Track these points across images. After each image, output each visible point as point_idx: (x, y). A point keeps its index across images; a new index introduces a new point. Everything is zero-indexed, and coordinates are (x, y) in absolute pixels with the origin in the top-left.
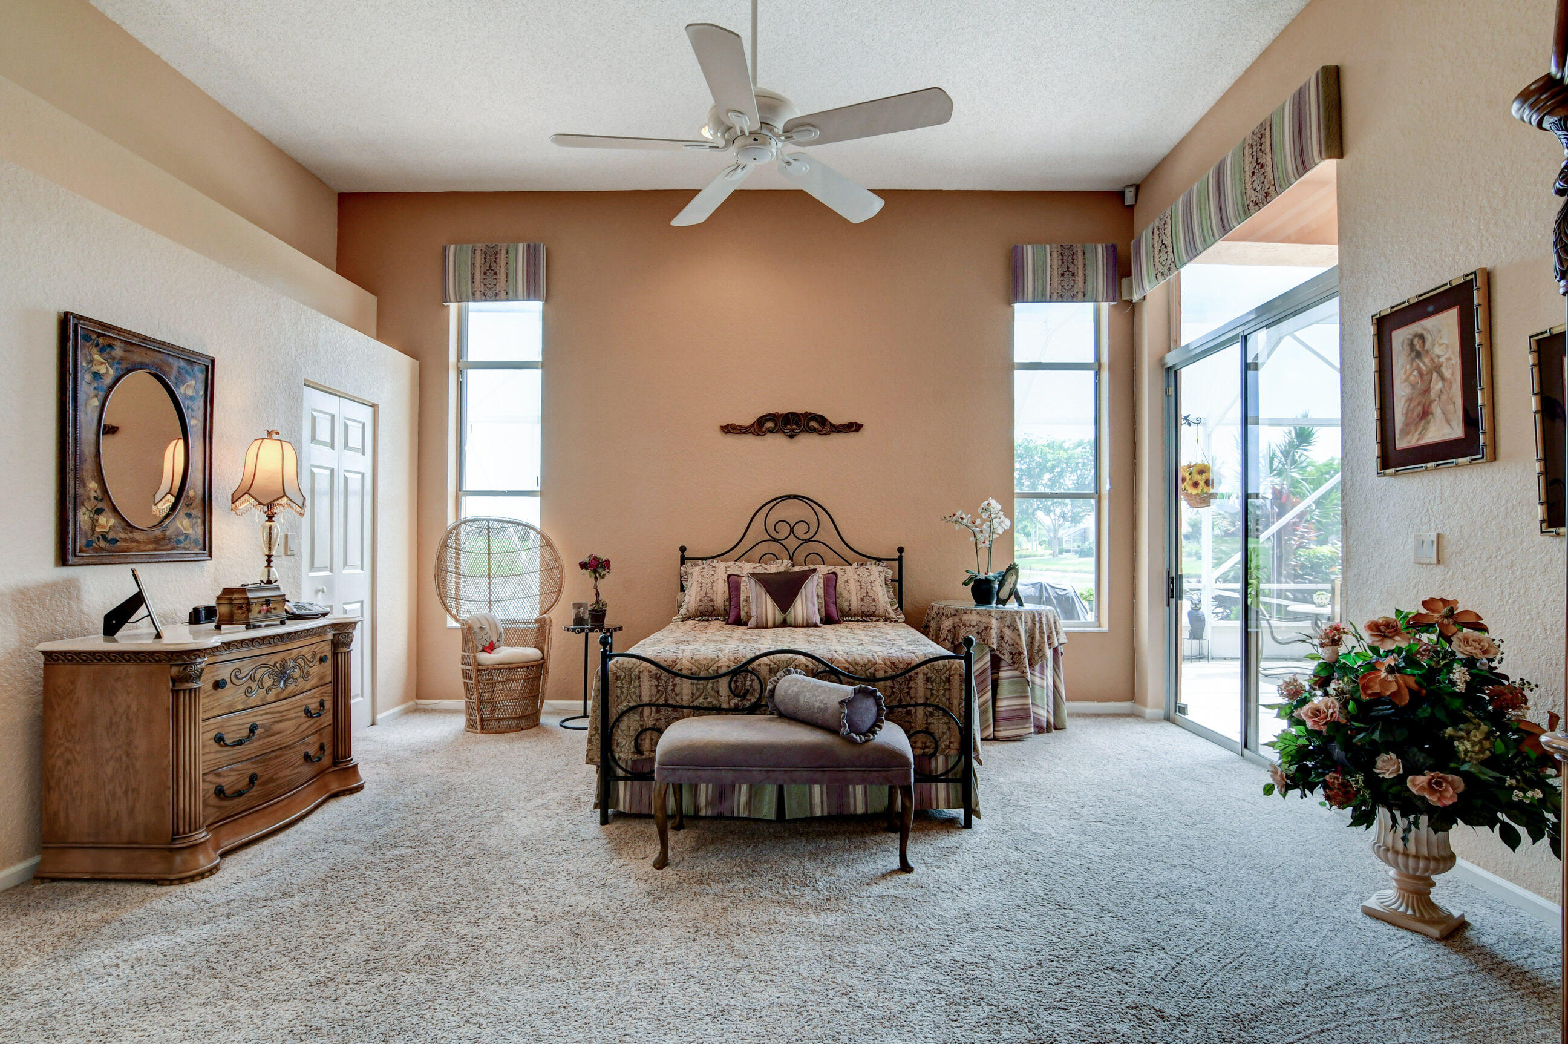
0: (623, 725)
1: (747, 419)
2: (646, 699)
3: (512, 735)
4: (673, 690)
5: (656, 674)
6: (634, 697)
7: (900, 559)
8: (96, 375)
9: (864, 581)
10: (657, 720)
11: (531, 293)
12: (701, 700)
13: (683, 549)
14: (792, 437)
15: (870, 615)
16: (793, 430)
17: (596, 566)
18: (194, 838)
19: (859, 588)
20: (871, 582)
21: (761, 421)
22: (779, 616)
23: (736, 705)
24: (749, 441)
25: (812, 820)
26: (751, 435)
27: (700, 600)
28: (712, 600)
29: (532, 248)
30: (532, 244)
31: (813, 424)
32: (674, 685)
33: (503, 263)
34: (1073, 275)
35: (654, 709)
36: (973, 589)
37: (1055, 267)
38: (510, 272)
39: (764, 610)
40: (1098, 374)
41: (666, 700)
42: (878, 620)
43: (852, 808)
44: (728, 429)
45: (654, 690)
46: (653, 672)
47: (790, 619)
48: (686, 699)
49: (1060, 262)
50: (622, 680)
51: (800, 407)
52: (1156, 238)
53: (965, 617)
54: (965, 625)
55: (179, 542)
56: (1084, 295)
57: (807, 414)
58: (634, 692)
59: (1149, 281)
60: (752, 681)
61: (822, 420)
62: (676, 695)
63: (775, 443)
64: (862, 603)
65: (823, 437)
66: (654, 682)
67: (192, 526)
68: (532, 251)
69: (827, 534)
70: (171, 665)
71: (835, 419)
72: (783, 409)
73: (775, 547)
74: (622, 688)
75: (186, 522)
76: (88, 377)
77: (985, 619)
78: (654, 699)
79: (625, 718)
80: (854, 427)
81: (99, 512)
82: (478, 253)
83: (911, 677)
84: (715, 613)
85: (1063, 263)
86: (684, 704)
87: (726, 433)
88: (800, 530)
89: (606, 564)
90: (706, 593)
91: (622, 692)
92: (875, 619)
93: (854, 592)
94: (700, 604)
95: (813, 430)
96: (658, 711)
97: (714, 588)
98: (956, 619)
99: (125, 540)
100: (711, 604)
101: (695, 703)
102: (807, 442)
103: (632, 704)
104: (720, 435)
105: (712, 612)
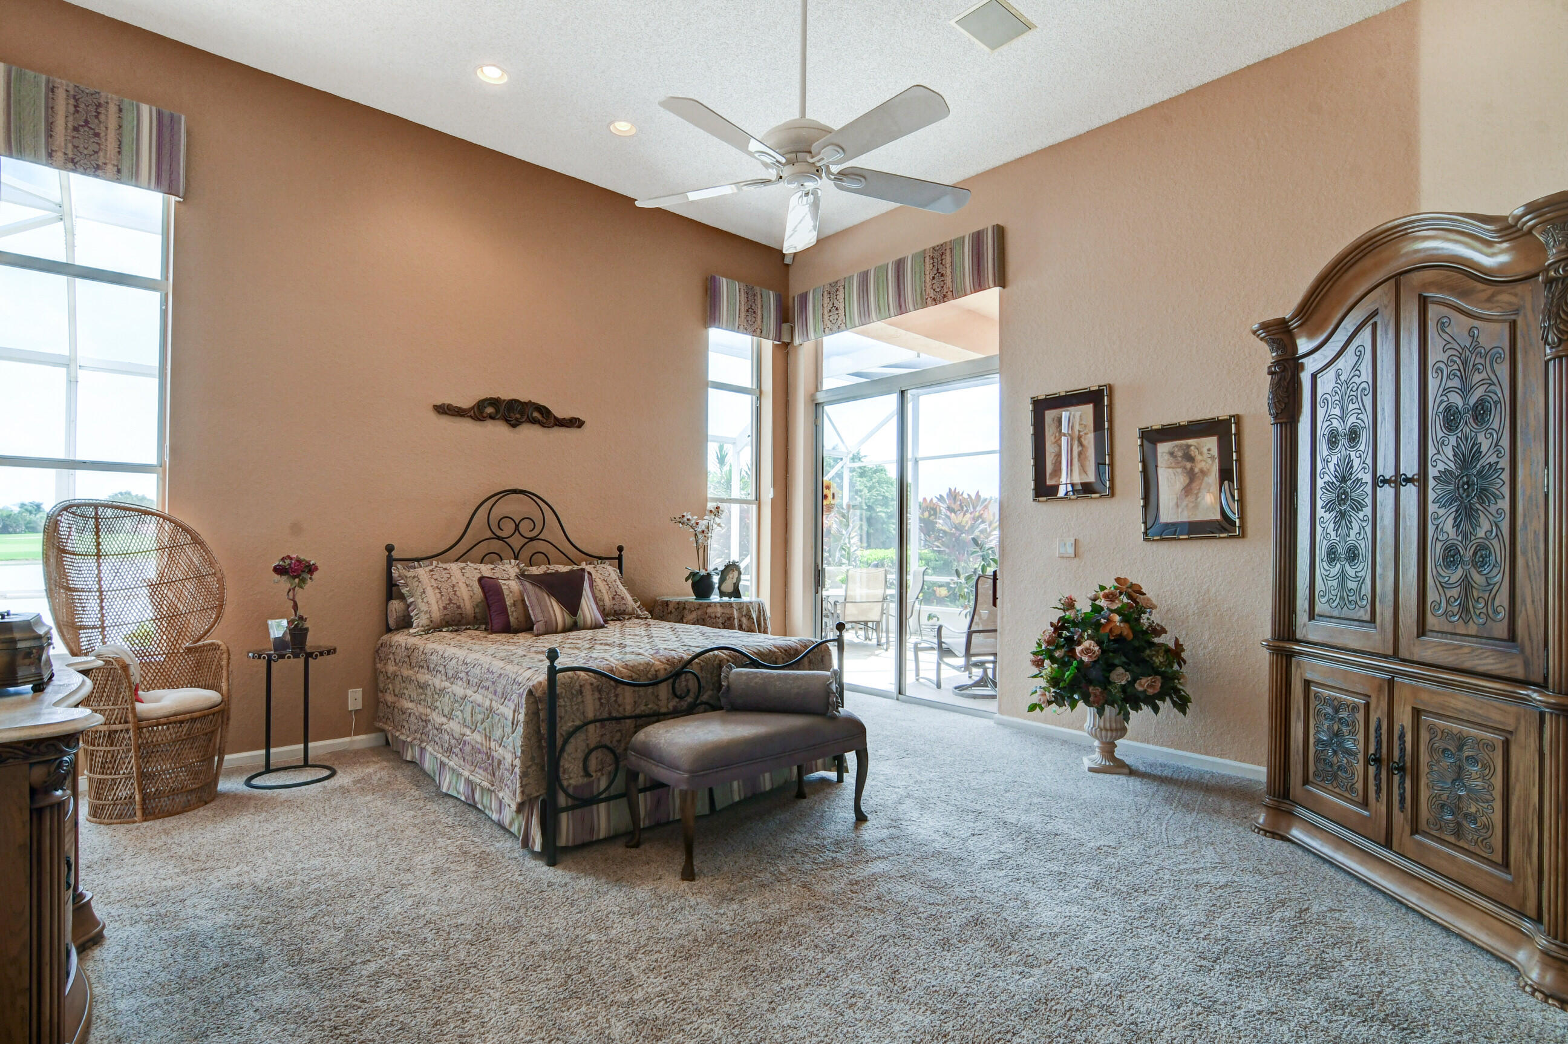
0: (570, 748)
1: (465, 402)
2: (590, 715)
4: (616, 701)
5: (598, 686)
6: (578, 714)
7: (620, 558)
10: (602, 735)
11: (163, 181)
12: (643, 708)
13: (390, 549)
14: (514, 426)
15: (621, 614)
16: (517, 419)
19: (609, 587)
20: (614, 581)
21: (481, 405)
22: (569, 619)
23: (675, 707)
24: (467, 426)
25: (734, 806)
26: (469, 420)
27: (445, 608)
28: (459, 607)
29: (166, 118)
30: (166, 112)
31: (537, 415)
32: (617, 696)
33: (112, 124)
34: (754, 313)
35: (598, 724)
36: (694, 585)
37: (742, 303)
38: (127, 142)
39: (552, 614)
40: (759, 399)
41: (610, 713)
42: (630, 618)
44: (444, 410)
45: (597, 703)
46: (595, 685)
47: (580, 622)
48: (629, 709)
50: (563, 698)
51: (524, 395)
52: (827, 300)
56: (761, 332)
57: (530, 403)
58: (578, 709)
59: (815, 331)
60: (687, 681)
61: (544, 411)
62: (619, 706)
63: (497, 430)
64: (614, 602)
65: (546, 430)
66: (597, 695)
68: (166, 123)
69: (552, 532)
71: (559, 412)
72: (506, 395)
73: (496, 545)
74: (565, 706)
78: (598, 714)
79: (572, 740)
80: (575, 423)
84: (464, 621)
85: (747, 300)
86: (627, 714)
87: (441, 413)
88: (525, 527)
89: (311, 569)
90: (450, 600)
91: (566, 711)
92: (627, 617)
93: (604, 592)
94: (446, 612)
95: (534, 421)
96: (603, 726)
97: (461, 594)
98: (699, 612)
100: (459, 611)
101: (638, 711)
102: (529, 433)
103: (578, 723)
104: (433, 416)
105: (460, 621)
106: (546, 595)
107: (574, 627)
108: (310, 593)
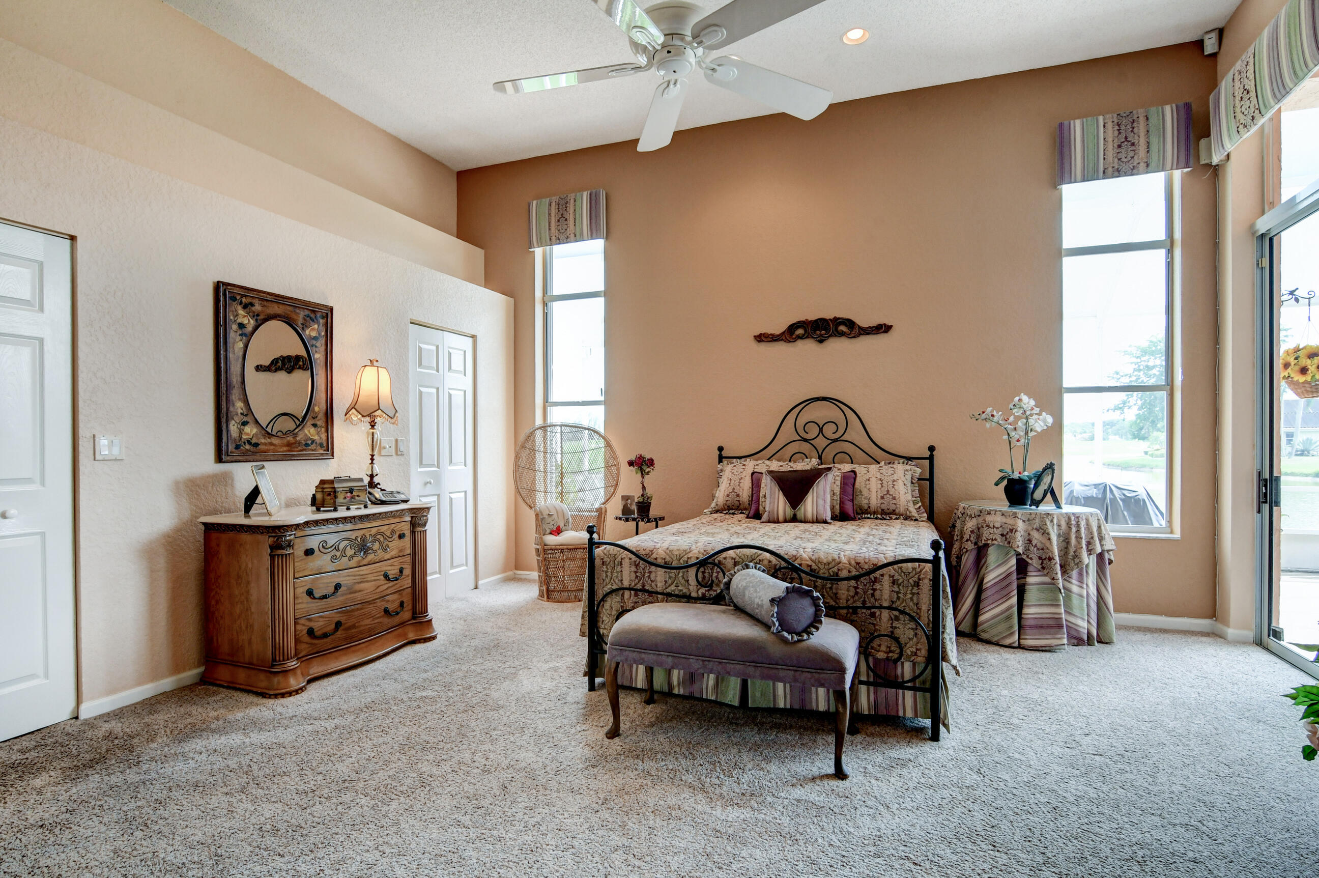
0: (607, 605)
1: (778, 328)
2: (626, 584)
3: (569, 605)
4: (649, 577)
5: (635, 562)
6: (617, 581)
7: (931, 459)
8: (241, 326)
9: (885, 479)
10: (636, 602)
11: (593, 234)
12: (673, 587)
13: (721, 449)
14: (821, 341)
15: (890, 514)
16: (821, 335)
17: (642, 464)
18: (286, 666)
19: (880, 486)
20: (894, 481)
21: (792, 328)
22: (789, 512)
23: (704, 594)
24: (781, 348)
25: (774, 711)
26: (782, 343)
27: (728, 495)
28: (738, 495)
29: (594, 195)
30: (594, 191)
31: (842, 328)
32: (650, 572)
33: (572, 211)
34: (1133, 144)
35: (633, 592)
36: (1007, 490)
37: (1110, 140)
38: (577, 216)
39: (776, 506)
40: (1170, 252)
41: (643, 586)
42: (897, 519)
43: (814, 704)
44: (761, 338)
45: (633, 575)
46: (633, 560)
47: (800, 515)
48: (660, 587)
49: (1116, 133)
50: (607, 565)
51: (828, 314)
52: (1237, 84)
53: (989, 518)
54: (988, 526)
55: (307, 445)
56: (1148, 166)
57: (836, 319)
58: (617, 577)
59: (1229, 136)
60: (718, 573)
61: (850, 323)
62: (652, 581)
63: (807, 347)
64: (882, 501)
65: (853, 340)
66: (634, 568)
67: (318, 433)
68: (594, 198)
69: (856, 434)
70: (269, 537)
71: (863, 321)
72: (812, 317)
73: (805, 447)
74: (606, 572)
75: (312, 430)
76: (235, 327)
77: (1010, 521)
78: (633, 584)
79: (609, 600)
80: (883, 329)
81: (245, 424)
82: (553, 204)
83: (876, 578)
84: (741, 507)
85: (1120, 133)
86: (659, 590)
87: (759, 341)
88: (829, 430)
89: (651, 462)
90: (734, 489)
91: (607, 576)
92: (894, 517)
93: (874, 490)
94: (728, 499)
95: (842, 334)
96: (636, 595)
97: (741, 485)
99: (265, 444)
100: (738, 499)
101: (668, 590)
102: (837, 346)
103: (614, 587)
104: (754, 344)
105: (738, 507)
106: (777, 490)
107: (794, 519)
108: (653, 480)
